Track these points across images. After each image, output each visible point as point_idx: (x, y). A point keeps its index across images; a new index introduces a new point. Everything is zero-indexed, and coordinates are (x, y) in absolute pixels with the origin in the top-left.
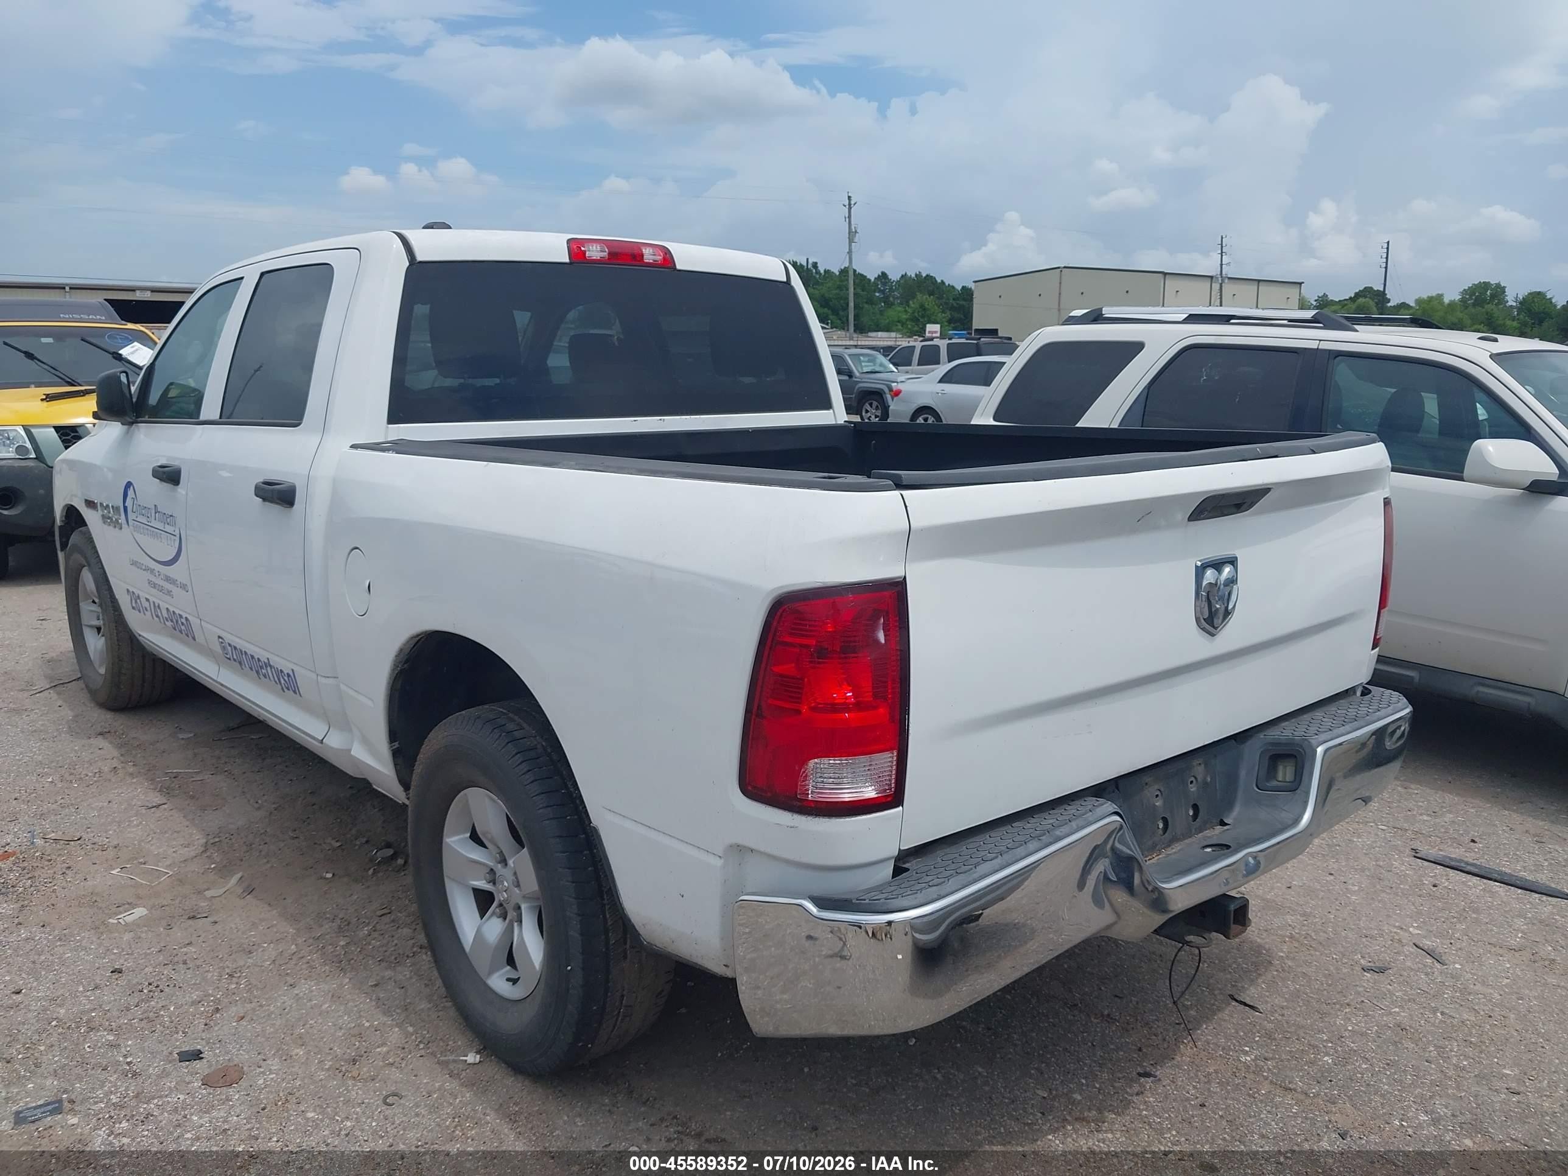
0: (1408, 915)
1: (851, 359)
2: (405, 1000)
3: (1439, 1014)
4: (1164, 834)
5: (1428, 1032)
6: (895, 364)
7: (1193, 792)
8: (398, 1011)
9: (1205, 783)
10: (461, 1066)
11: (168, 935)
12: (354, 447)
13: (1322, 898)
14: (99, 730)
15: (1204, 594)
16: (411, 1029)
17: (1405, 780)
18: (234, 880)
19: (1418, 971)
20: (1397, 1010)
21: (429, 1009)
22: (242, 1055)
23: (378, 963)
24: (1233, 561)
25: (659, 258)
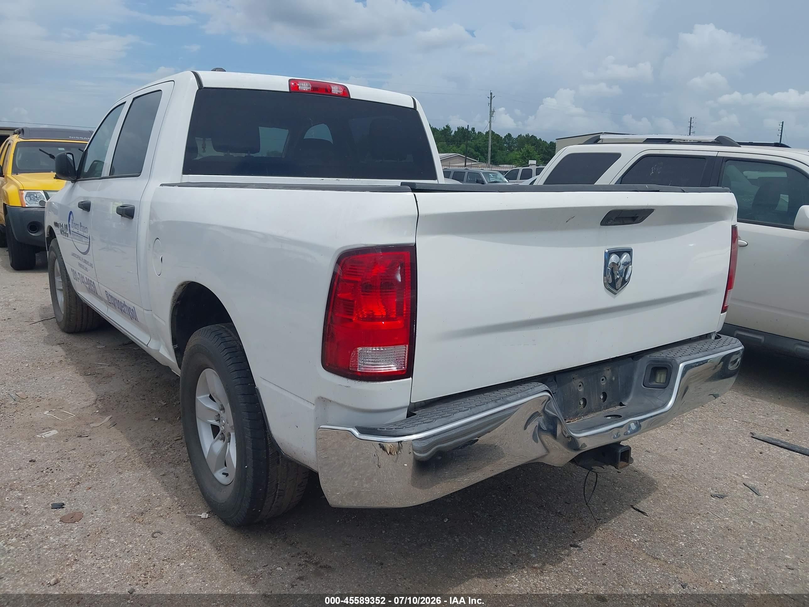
0: (743, 468)
1: (484, 175)
2: (177, 483)
3: (752, 522)
4: (584, 408)
5: (743, 532)
6: (507, 178)
7: (603, 385)
8: (172, 489)
9: (611, 380)
10: (198, 519)
11: (65, 445)
12: (162, 185)
13: (694, 456)
14: (59, 342)
15: (609, 268)
16: (176, 499)
17: (753, 397)
18: (107, 418)
19: (743, 498)
20: (727, 519)
21: (188, 489)
22: (84, 507)
23: (168, 464)
24: (629, 252)
25: (341, 92)
